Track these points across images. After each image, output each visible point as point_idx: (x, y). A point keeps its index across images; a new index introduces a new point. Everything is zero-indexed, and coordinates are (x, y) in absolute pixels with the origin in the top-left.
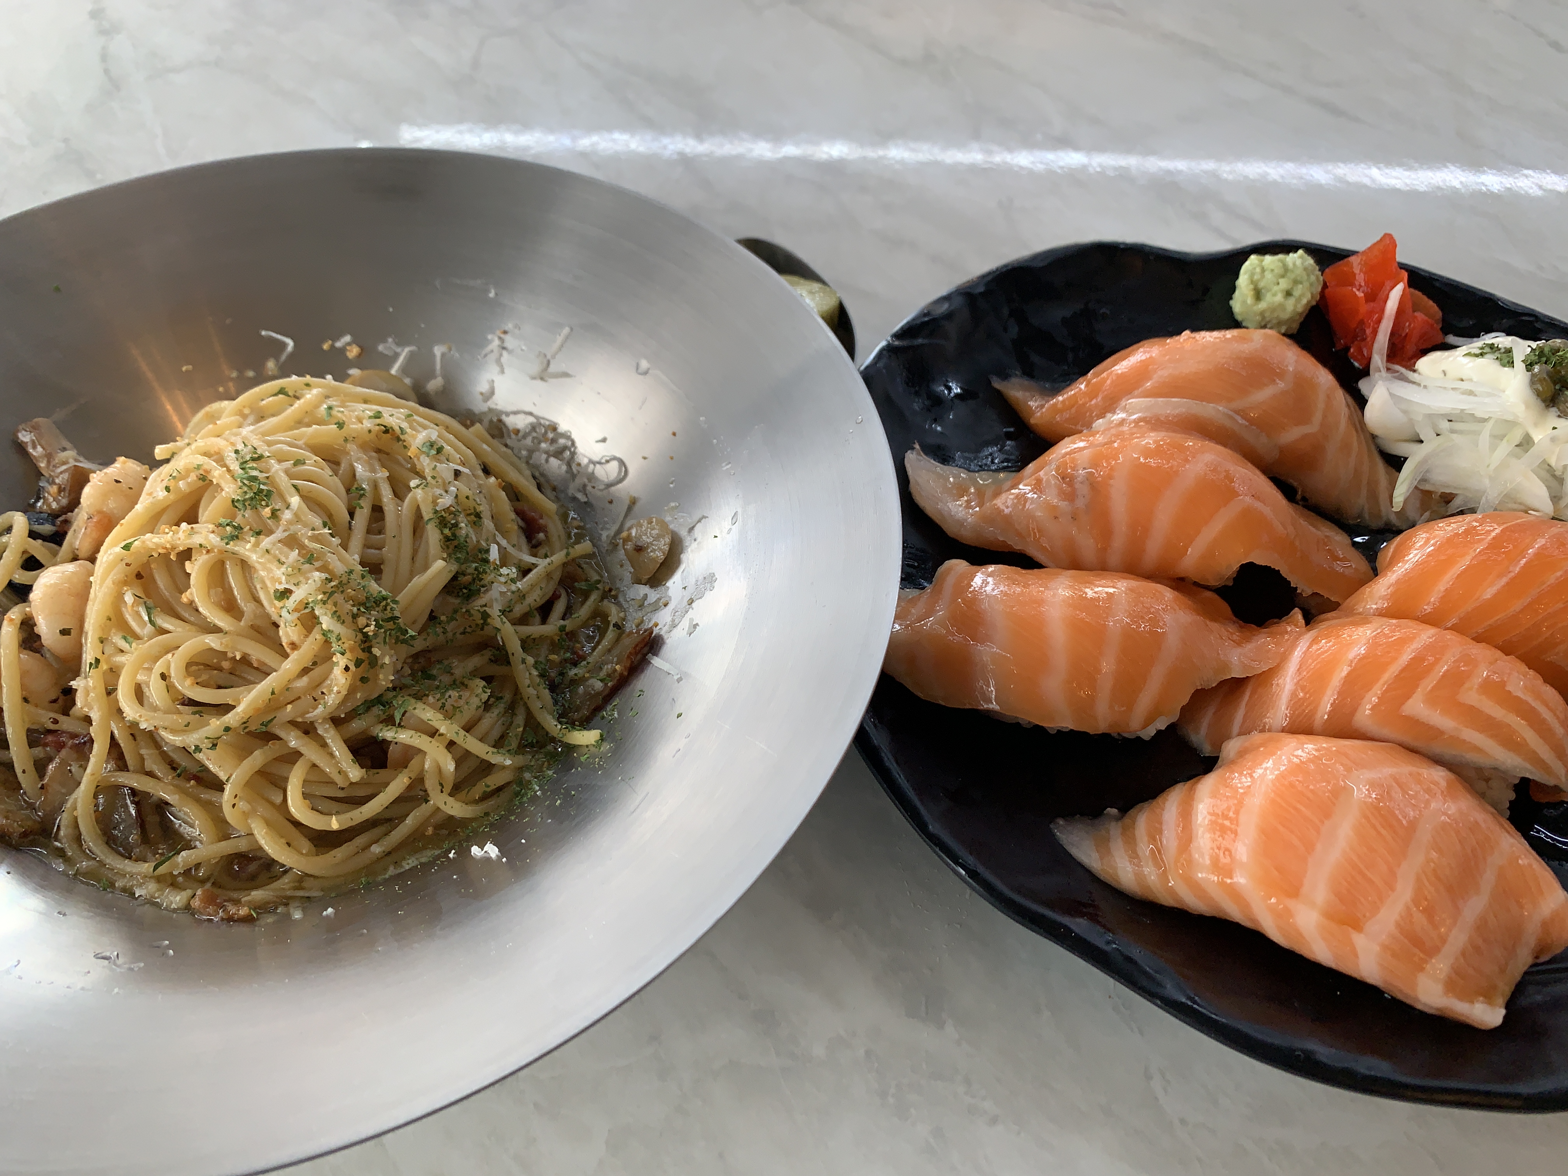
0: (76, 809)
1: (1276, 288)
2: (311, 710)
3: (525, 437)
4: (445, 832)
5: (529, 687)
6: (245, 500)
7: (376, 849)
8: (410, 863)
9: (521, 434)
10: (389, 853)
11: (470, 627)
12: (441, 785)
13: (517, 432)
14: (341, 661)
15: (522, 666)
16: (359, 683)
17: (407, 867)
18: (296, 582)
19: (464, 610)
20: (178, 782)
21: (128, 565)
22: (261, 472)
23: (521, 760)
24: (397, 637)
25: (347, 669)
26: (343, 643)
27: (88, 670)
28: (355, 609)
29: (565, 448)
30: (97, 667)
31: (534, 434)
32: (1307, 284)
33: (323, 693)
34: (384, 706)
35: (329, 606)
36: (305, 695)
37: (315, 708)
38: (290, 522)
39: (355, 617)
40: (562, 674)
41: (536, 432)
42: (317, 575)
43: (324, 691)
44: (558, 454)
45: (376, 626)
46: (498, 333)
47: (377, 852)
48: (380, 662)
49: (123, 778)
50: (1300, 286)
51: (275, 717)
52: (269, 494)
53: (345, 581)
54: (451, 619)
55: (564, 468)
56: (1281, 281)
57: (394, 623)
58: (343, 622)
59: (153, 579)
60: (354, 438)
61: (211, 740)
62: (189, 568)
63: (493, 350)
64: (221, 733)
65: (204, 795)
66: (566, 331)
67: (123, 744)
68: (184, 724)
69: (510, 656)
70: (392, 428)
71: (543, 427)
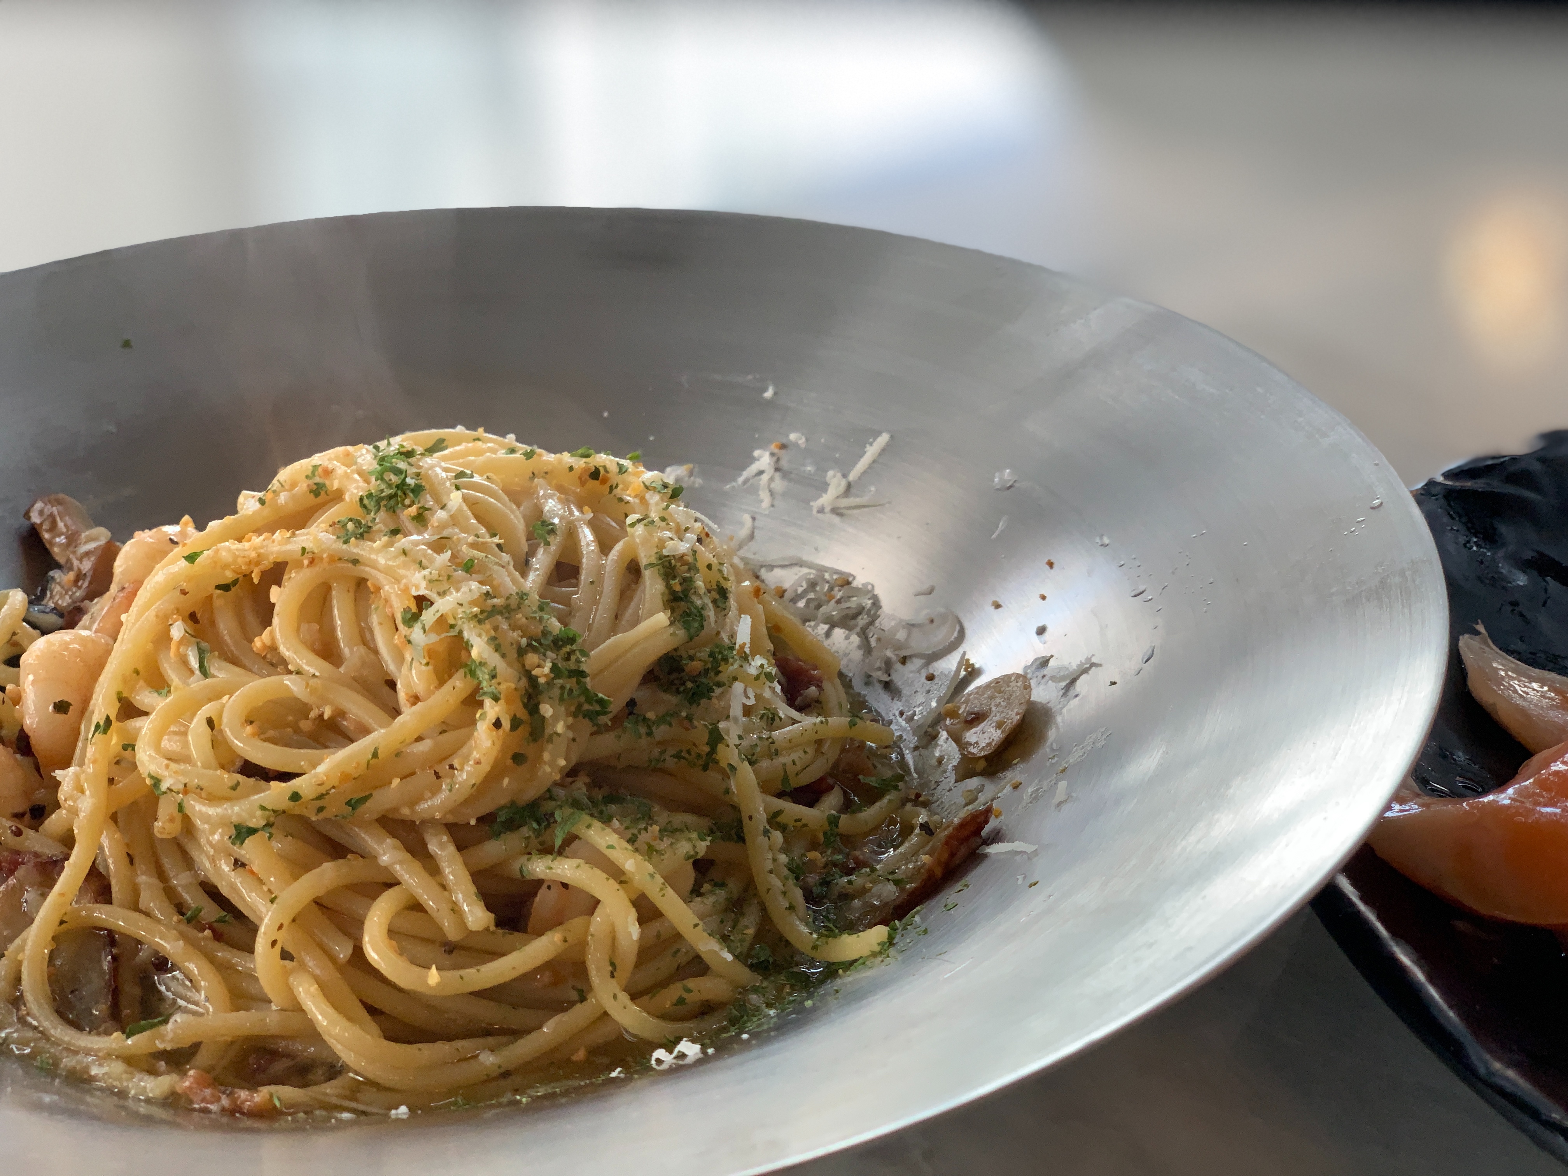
0: (23, 950)
2: (428, 794)
3: (794, 600)
5: (771, 872)
6: (382, 499)
7: (488, 1059)
9: (788, 595)
10: (506, 1074)
11: (689, 752)
12: (613, 964)
13: (781, 593)
14: (491, 710)
15: (762, 840)
16: (509, 762)
18: (441, 590)
19: (684, 714)
20: (184, 927)
21: (184, 592)
23: (745, 975)
24: (580, 706)
25: (497, 724)
26: (499, 684)
27: (90, 736)
28: (525, 642)
29: (860, 611)
30: (105, 732)
31: (812, 595)
33: (451, 767)
34: (539, 824)
35: (488, 626)
36: (423, 769)
37: (435, 791)
38: (443, 526)
39: (521, 652)
40: (826, 883)
41: (814, 591)
42: (474, 585)
43: (456, 765)
44: (847, 621)
45: (552, 670)
46: (773, 447)
47: (489, 1063)
48: (548, 731)
49: (102, 914)
51: (372, 796)
52: (418, 490)
53: (514, 602)
54: (662, 720)
55: (855, 639)
57: (579, 682)
58: (503, 656)
59: (213, 623)
60: (546, 473)
61: (267, 813)
62: (275, 593)
63: (761, 473)
64: (284, 803)
65: (223, 953)
66: (883, 439)
67: (113, 865)
68: (230, 785)
69: (746, 820)
70: (605, 467)
71: (828, 582)
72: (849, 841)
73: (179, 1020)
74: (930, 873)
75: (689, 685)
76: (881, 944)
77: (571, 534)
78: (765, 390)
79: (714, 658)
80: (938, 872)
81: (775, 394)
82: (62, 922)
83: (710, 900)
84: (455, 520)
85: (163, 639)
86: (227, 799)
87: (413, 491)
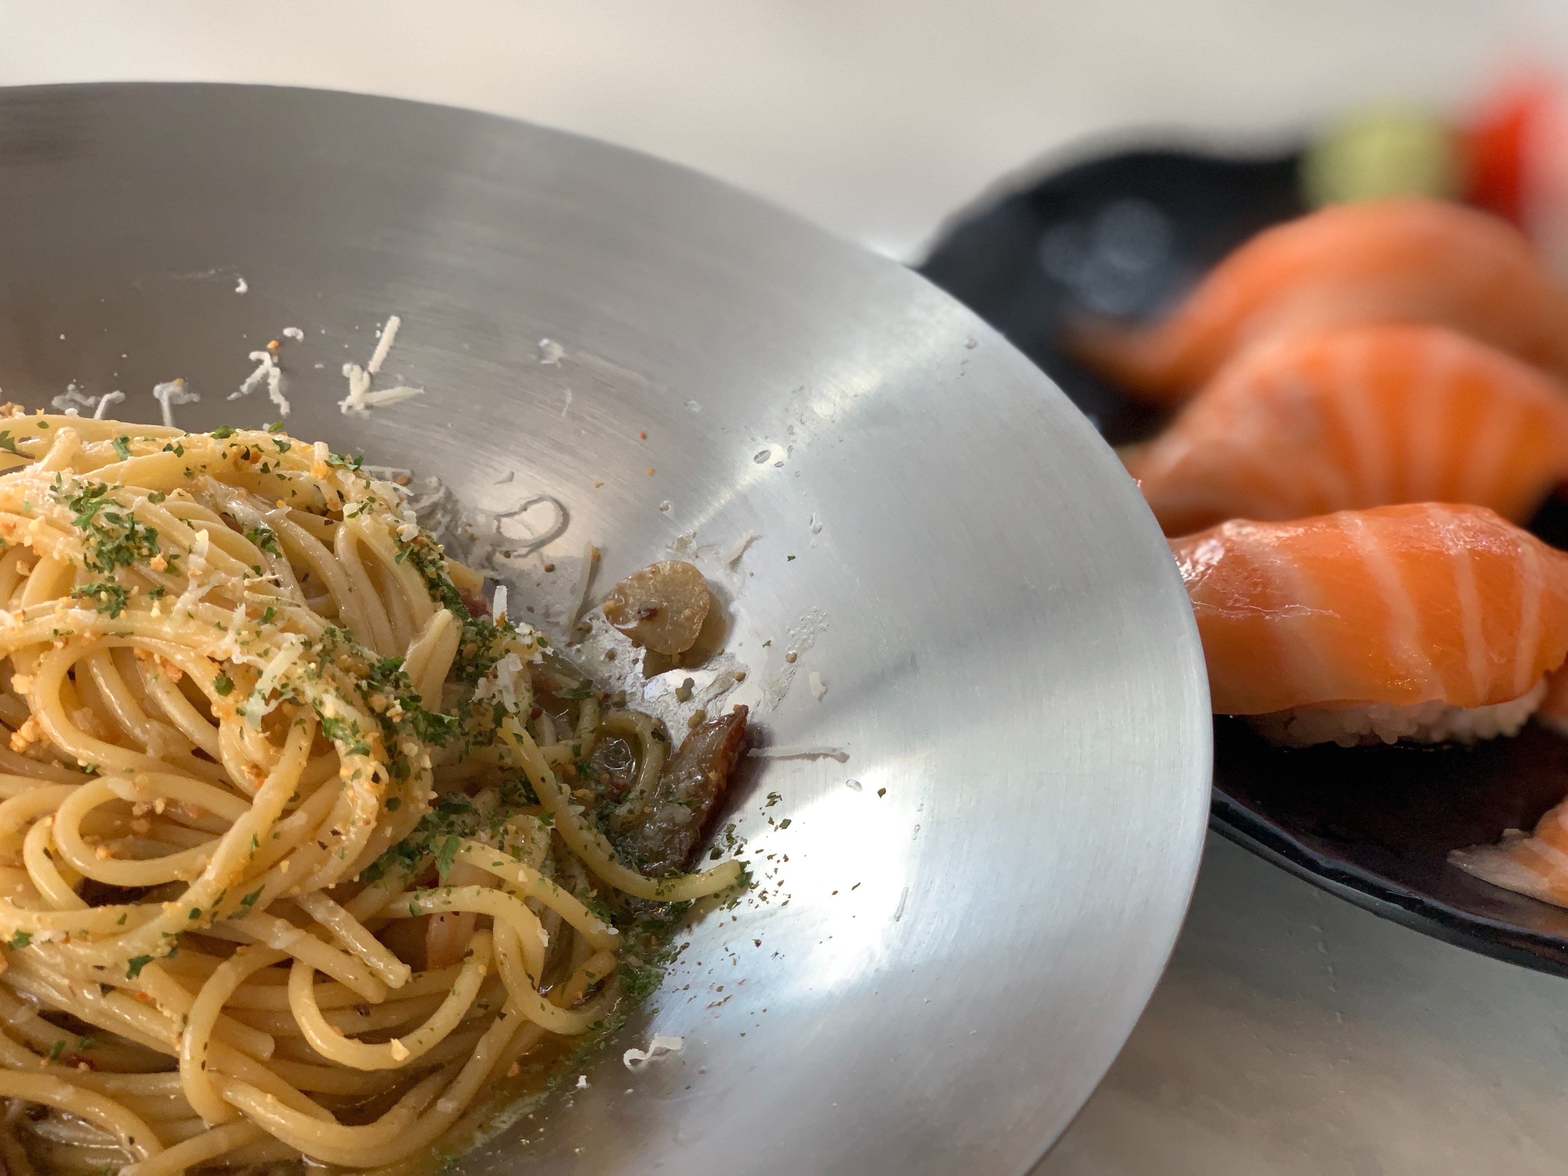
2: (317, 867)
4: (536, 1067)
5: (581, 828)
6: (107, 553)
7: (447, 1106)
8: (505, 1121)
12: (530, 977)
14: (365, 766)
15: (560, 798)
16: (386, 810)
17: (505, 1126)
18: (261, 651)
20: (56, 1069)
22: (122, 506)
25: (376, 778)
26: (363, 737)
28: (364, 684)
33: (335, 833)
35: (326, 681)
36: (305, 842)
37: (323, 862)
38: (206, 573)
39: (366, 695)
42: (291, 637)
43: (339, 829)
45: (401, 706)
46: (272, 347)
47: (450, 1110)
48: (413, 769)
51: (263, 887)
52: (149, 537)
57: (418, 708)
58: (354, 705)
61: (170, 938)
62: (19, 684)
63: (267, 378)
64: (186, 923)
66: (394, 323)
68: (115, 918)
70: (257, 446)
76: (739, 878)
78: (236, 284)
79: (482, 635)
81: (249, 287)
86: (115, 935)
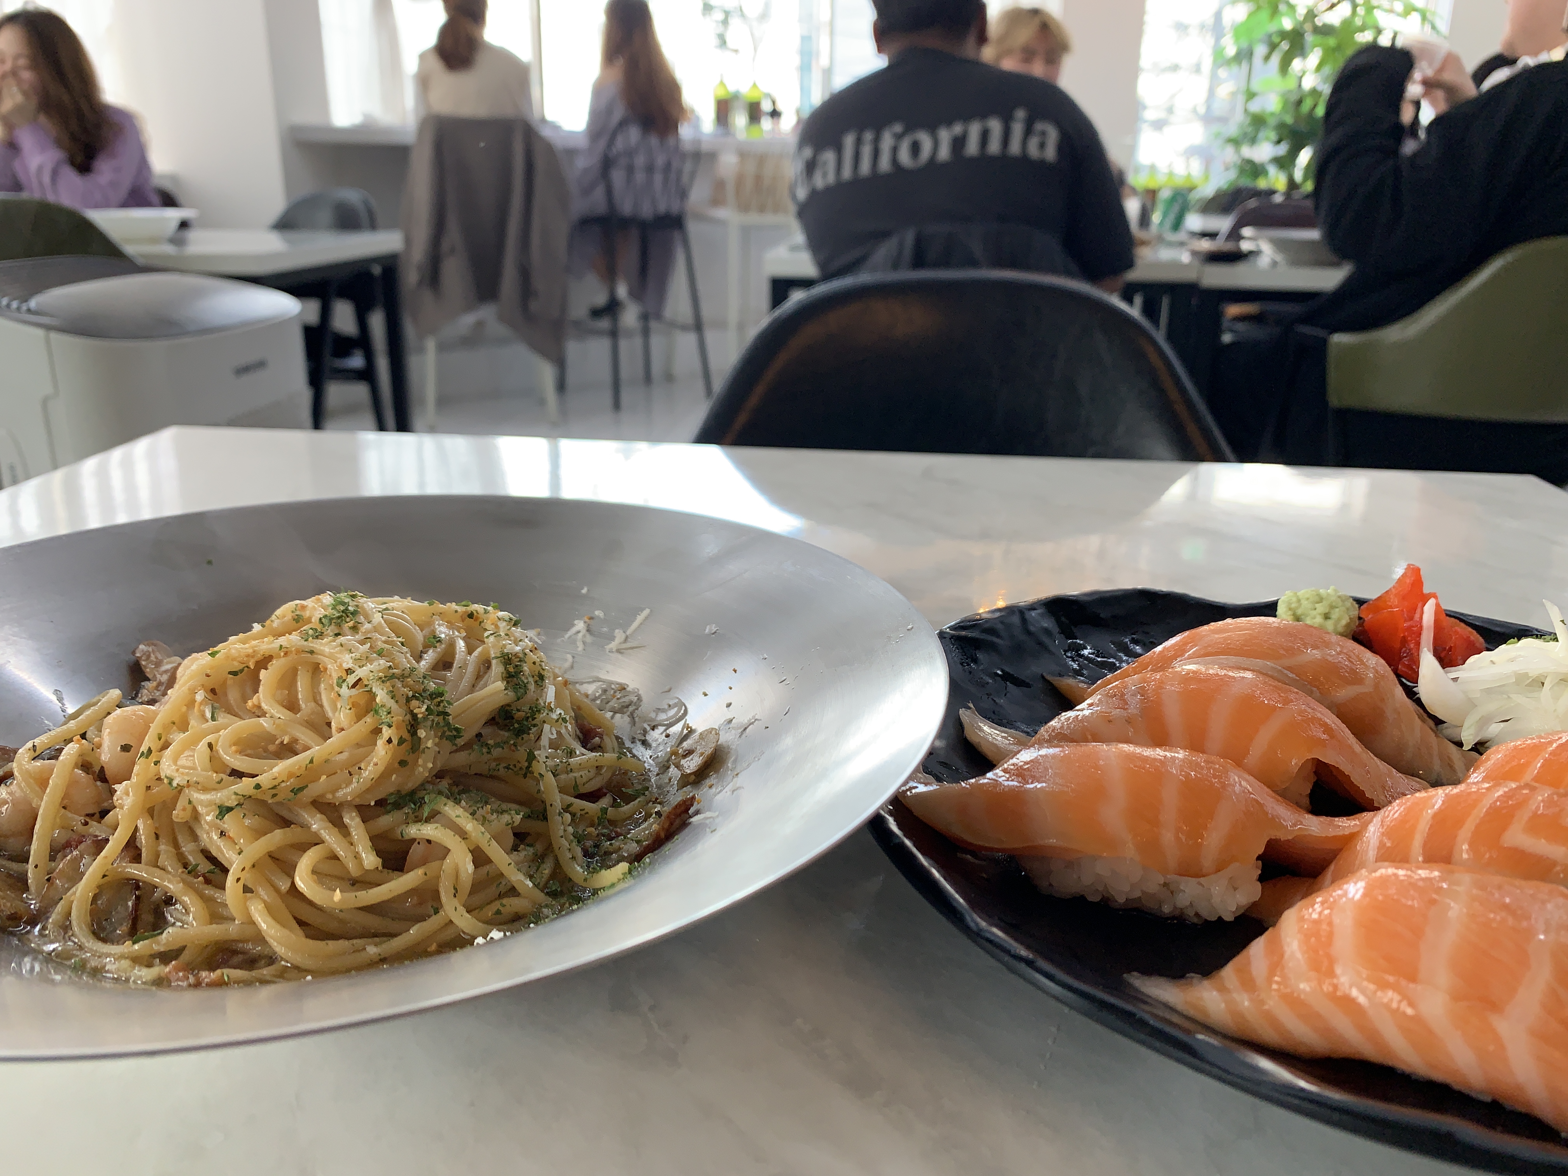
1: (1314, 612)
2: (344, 786)
3: (595, 699)
5: (562, 837)
6: (333, 619)
7: (372, 950)
9: (590, 698)
10: (383, 960)
11: (514, 766)
12: (455, 889)
14: (387, 733)
15: (558, 819)
16: (397, 765)
18: (361, 665)
19: (512, 742)
20: (185, 876)
21: (208, 675)
23: (541, 897)
24: (444, 732)
25: (390, 741)
26: (392, 717)
28: (412, 694)
29: (631, 703)
30: (147, 758)
31: (604, 697)
32: (1343, 609)
33: (360, 768)
34: (415, 805)
35: (388, 684)
36: (342, 770)
37: (349, 783)
38: (368, 632)
39: (408, 700)
40: (596, 846)
41: (605, 694)
42: (382, 662)
43: (362, 767)
44: (622, 710)
45: (427, 710)
46: (585, 619)
47: (373, 953)
48: (422, 746)
49: (133, 870)
50: (1337, 610)
51: (307, 787)
52: (354, 613)
53: (407, 673)
54: (497, 745)
56: (1317, 605)
57: (444, 719)
58: (397, 702)
59: (226, 695)
60: (441, 613)
61: (238, 797)
62: (263, 674)
63: (579, 632)
64: (251, 791)
65: (209, 891)
66: (646, 612)
67: (143, 839)
68: (217, 780)
69: (548, 807)
70: (476, 611)
71: (613, 689)
72: (613, 823)
73: (170, 931)
74: (658, 835)
75: (516, 725)
76: (624, 874)
77: (452, 645)
78: (582, 589)
79: (533, 711)
80: (663, 835)
81: (588, 590)
82: (104, 876)
83: (522, 854)
84: (376, 629)
85: (191, 703)
86: (214, 789)
87: (352, 614)
